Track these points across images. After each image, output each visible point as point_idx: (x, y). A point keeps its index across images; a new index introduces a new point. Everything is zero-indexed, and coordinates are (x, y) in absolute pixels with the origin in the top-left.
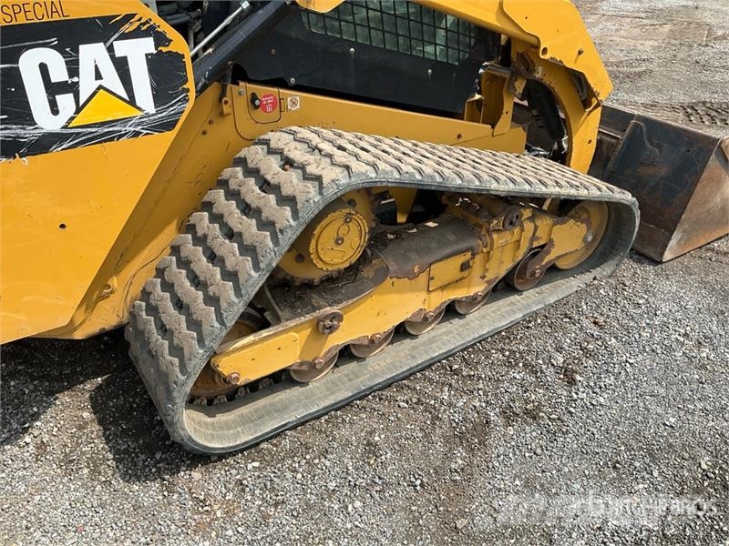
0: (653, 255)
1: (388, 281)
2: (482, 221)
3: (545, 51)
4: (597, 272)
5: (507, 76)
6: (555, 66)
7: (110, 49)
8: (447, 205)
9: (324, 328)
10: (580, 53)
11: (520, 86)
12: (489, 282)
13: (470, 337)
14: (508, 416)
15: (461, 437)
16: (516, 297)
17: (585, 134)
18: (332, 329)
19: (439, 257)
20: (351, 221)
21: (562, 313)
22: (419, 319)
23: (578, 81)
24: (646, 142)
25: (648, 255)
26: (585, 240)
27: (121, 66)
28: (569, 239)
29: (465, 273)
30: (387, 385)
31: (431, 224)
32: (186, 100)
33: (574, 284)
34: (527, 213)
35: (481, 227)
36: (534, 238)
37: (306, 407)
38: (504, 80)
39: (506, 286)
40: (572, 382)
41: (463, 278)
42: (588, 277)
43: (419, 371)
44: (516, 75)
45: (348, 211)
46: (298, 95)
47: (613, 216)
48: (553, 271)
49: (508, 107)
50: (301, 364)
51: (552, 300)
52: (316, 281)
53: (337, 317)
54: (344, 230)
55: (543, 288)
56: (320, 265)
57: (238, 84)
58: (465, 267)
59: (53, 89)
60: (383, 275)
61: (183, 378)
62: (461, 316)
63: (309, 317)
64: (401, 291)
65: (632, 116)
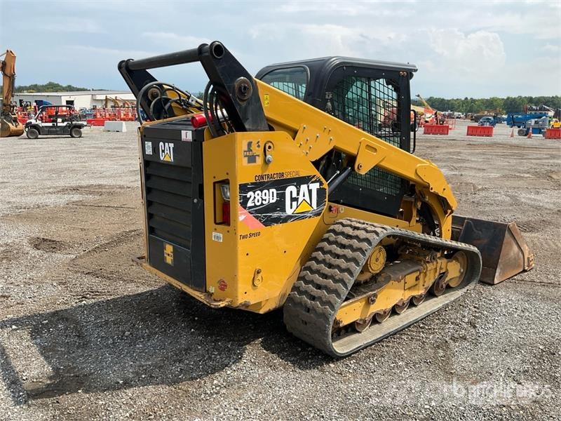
0: (489, 281)
1: (391, 282)
2: (421, 258)
3: (432, 189)
4: (468, 287)
5: (413, 200)
6: (437, 196)
7: (308, 187)
8: (401, 255)
9: (370, 301)
10: (444, 189)
11: (419, 205)
12: (426, 288)
13: (423, 314)
14: (454, 339)
15: (438, 347)
16: (435, 299)
17: (447, 225)
18: (373, 301)
20: (381, 251)
21: (458, 305)
22: (400, 304)
23: (443, 203)
24: (474, 230)
25: (487, 281)
26: (460, 271)
27: (310, 192)
28: (454, 270)
29: (417, 282)
30: (395, 333)
31: (397, 262)
32: (325, 205)
33: (459, 293)
34: (439, 255)
35: (421, 261)
36: (441, 268)
37: (366, 340)
38: (412, 202)
39: (431, 294)
40: (475, 327)
41: (416, 285)
42: (465, 290)
43: (407, 328)
45: (380, 246)
46: (343, 207)
47: (469, 261)
48: (449, 288)
50: (361, 320)
51: (453, 299)
53: (375, 295)
54: (378, 255)
55: (446, 295)
56: (371, 270)
58: (417, 279)
59: (293, 199)
60: (388, 279)
61: (333, 312)
62: (415, 306)
63: (364, 296)
64: (396, 289)
65: (465, 218)
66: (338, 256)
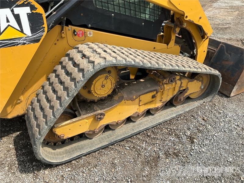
0: (227, 94)
1: (123, 101)
2: (160, 80)
3: (187, 17)
4: (205, 100)
6: (191, 23)
7: (12, 11)
9: (98, 118)
10: (200, 18)
11: (178, 30)
12: (163, 102)
13: (154, 123)
14: (167, 155)
15: (148, 162)
17: (202, 49)
18: (101, 119)
19: (143, 92)
20: (107, 79)
21: (191, 115)
22: (136, 115)
23: (199, 28)
24: (226, 52)
25: (225, 94)
26: (201, 88)
27: (17, 17)
28: (194, 87)
29: (154, 99)
30: (122, 140)
31: (142, 80)
32: (43, 31)
33: (196, 104)
34: (178, 77)
35: (160, 82)
36: (181, 86)
37: (90, 147)
39: (170, 104)
40: (193, 142)
41: (153, 101)
42: (201, 102)
43: (135, 135)
44: (176, 26)
45: (106, 75)
46: (92, 31)
47: (212, 79)
48: (188, 99)
49: (173, 38)
50: (89, 131)
51: (187, 110)
52: (96, 101)
53: (104, 115)
54: (105, 82)
55: (184, 105)
56: (96, 95)
57: (68, 26)
58: (153, 97)
60: (121, 99)
61: (39, 136)
62: (152, 115)
63: (92, 114)
64: (128, 105)
65: (220, 42)
66: (61, 83)
